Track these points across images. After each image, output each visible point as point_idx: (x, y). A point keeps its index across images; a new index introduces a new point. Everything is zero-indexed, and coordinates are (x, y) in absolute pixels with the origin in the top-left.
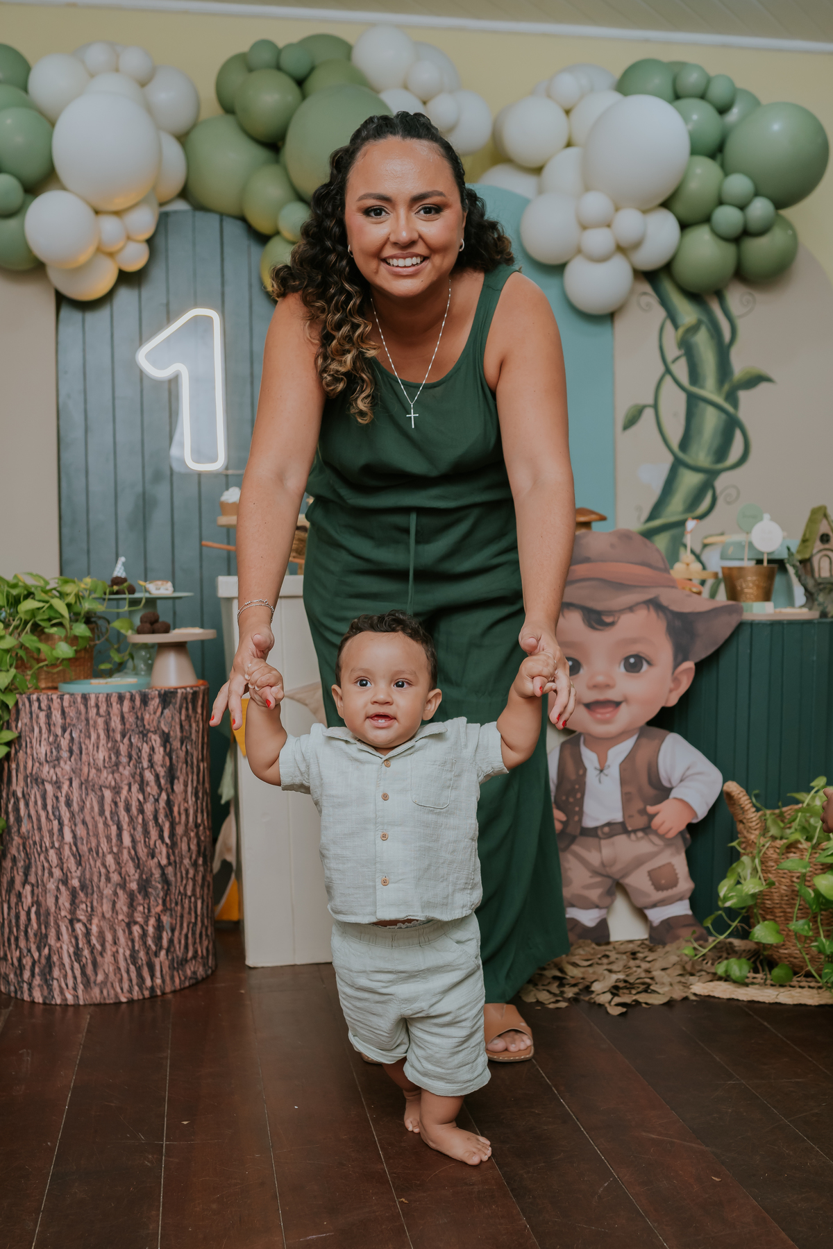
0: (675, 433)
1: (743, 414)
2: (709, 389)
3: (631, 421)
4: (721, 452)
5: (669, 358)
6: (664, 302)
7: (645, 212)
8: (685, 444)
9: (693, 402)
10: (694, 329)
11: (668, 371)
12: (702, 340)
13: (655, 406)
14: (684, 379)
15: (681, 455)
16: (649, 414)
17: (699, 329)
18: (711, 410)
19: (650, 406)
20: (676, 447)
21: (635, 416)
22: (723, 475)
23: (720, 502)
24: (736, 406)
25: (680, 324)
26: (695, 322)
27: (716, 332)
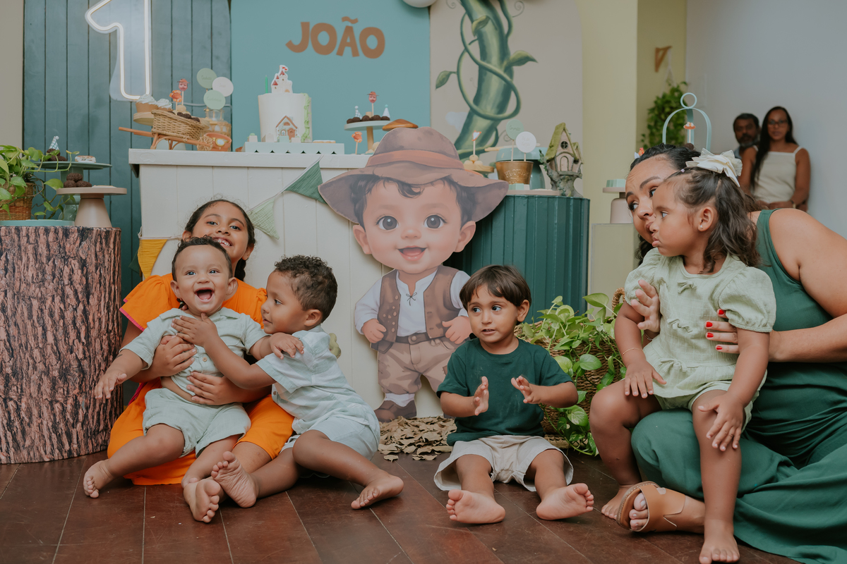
0: (471, 94)
1: (516, 82)
2: (494, 63)
3: (442, 82)
4: (502, 107)
5: (467, 42)
6: (464, 3)
8: (477, 99)
9: (483, 71)
10: (483, 23)
11: (466, 50)
12: (489, 30)
13: (458, 73)
14: (477, 56)
15: (475, 107)
16: (453, 77)
17: (487, 23)
18: (495, 78)
19: (454, 73)
20: (471, 101)
21: (444, 79)
22: (503, 122)
23: (501, 140)
24: (511, 75)
25: (474, 18)
26: (484, 18)
27: (498, 25)
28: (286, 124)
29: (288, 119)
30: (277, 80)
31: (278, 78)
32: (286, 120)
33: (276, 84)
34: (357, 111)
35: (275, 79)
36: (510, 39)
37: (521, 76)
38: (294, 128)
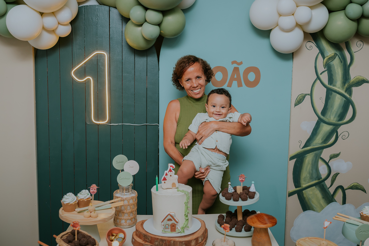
0: (320, 107)
1: (354, 98)
2: (338, 86)
3: (299, 102)
4: (342, 116)
5: (319, 72)
6: (318, 46)
7: (312, 7)
8: (324, 112)
9: (330, 92)
10: (332, 58)
11: (318, 78)
12: (336, 64)
13: (311, 95)
14: (326, 82)
15: (322, 117)
16: (308, 98)
17: (335, 58)
18: (338, 96)
19: (308, 94)
20: (319, 113)
21: (300, 100)
22: (342, 126)
23: (340, 138)
24: (350, 94)
25: (326, 56)
26: (333, 54)
27: (343, 59)
28: (169, 220)
29: (171, 216)
30: (166, 177)
31: (166, 175)
32: (169, 217)
33: (165, 179)
34: (230, 186)
35: (164, 175)
36: (351, 68)
37: (357, 94)
38: (176, 223)
